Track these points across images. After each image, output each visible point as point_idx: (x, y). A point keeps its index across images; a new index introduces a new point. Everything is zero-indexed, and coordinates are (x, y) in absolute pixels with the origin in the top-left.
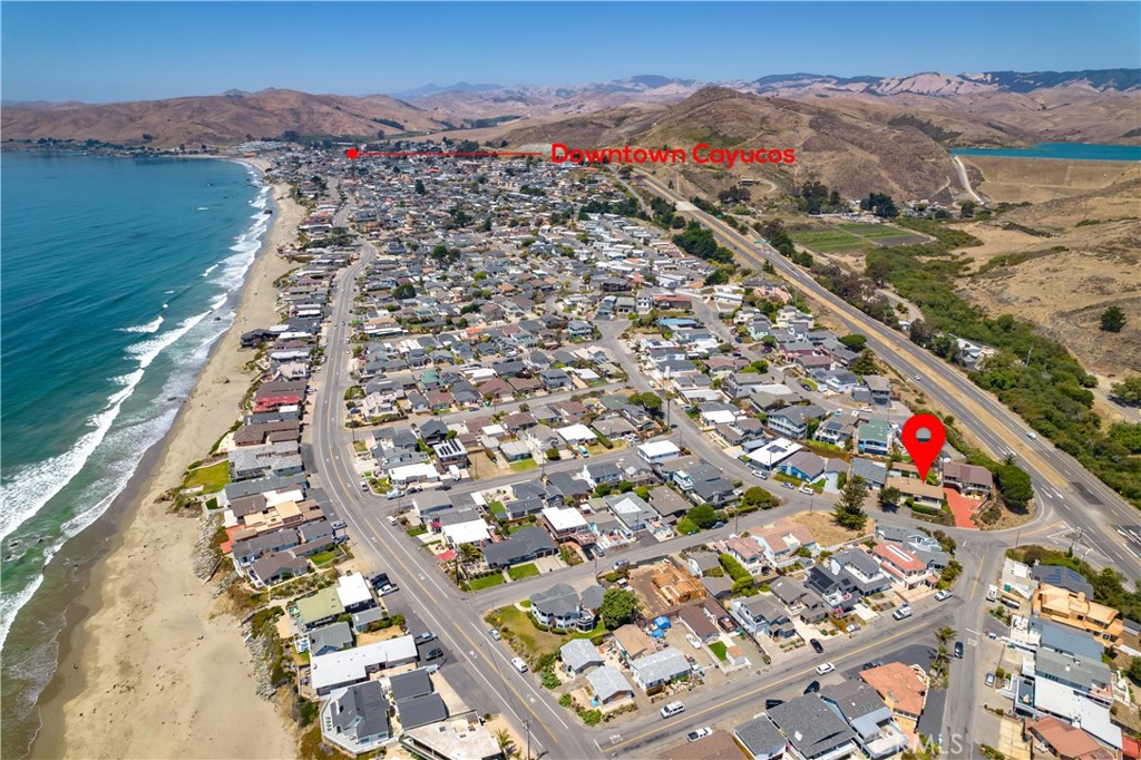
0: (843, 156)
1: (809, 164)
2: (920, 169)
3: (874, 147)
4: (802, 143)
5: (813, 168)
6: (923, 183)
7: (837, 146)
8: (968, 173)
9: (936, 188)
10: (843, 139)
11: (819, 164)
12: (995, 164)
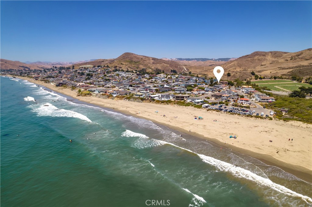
1: (155, 67)
4: (152, 63)
5: (157, 67)
6: (179, 70)
9: (182, 71)
12: (191, 67)
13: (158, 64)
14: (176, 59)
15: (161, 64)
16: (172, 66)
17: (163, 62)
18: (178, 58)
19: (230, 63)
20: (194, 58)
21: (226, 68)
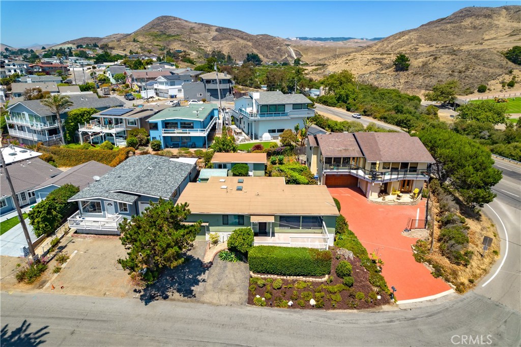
0: (233, 42)
1: (216, 46)
2: (272, 49)
3: (249, 39)
4: (212, 37)
5: (218, 48)
6: (275, 55)
7: (230, 37)
8: (295, 53)
9: (281, 57)
10: (233, 35)
11: (221, 46)
12: (306, 49)
13: (224, 42)
14: (297, 38)
15: (231, 39)
16: (259, 45)
17: (238, 37)
18: (301, 37)
19: (399, 38)
20: (329, 37)
21: (387, 49)
